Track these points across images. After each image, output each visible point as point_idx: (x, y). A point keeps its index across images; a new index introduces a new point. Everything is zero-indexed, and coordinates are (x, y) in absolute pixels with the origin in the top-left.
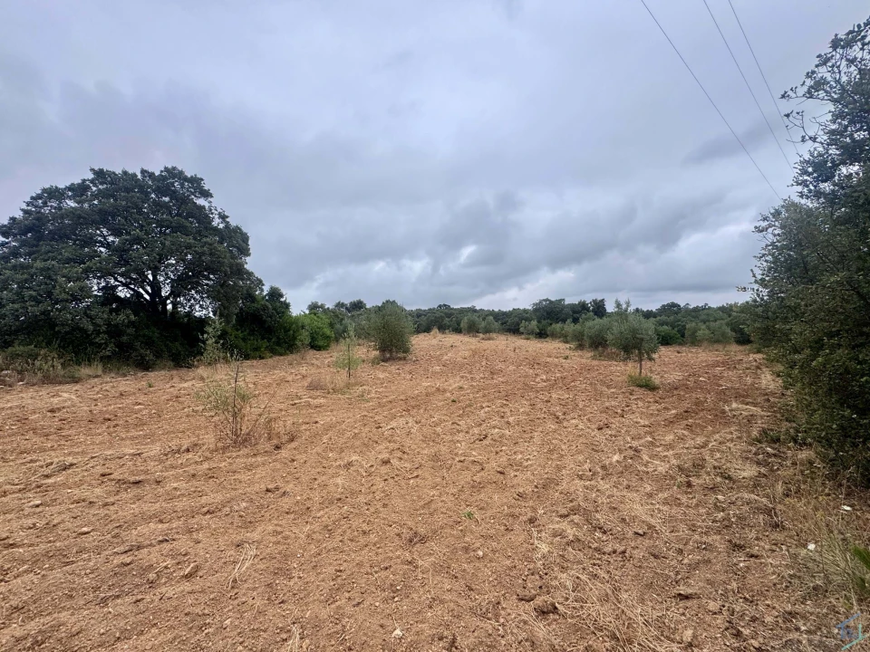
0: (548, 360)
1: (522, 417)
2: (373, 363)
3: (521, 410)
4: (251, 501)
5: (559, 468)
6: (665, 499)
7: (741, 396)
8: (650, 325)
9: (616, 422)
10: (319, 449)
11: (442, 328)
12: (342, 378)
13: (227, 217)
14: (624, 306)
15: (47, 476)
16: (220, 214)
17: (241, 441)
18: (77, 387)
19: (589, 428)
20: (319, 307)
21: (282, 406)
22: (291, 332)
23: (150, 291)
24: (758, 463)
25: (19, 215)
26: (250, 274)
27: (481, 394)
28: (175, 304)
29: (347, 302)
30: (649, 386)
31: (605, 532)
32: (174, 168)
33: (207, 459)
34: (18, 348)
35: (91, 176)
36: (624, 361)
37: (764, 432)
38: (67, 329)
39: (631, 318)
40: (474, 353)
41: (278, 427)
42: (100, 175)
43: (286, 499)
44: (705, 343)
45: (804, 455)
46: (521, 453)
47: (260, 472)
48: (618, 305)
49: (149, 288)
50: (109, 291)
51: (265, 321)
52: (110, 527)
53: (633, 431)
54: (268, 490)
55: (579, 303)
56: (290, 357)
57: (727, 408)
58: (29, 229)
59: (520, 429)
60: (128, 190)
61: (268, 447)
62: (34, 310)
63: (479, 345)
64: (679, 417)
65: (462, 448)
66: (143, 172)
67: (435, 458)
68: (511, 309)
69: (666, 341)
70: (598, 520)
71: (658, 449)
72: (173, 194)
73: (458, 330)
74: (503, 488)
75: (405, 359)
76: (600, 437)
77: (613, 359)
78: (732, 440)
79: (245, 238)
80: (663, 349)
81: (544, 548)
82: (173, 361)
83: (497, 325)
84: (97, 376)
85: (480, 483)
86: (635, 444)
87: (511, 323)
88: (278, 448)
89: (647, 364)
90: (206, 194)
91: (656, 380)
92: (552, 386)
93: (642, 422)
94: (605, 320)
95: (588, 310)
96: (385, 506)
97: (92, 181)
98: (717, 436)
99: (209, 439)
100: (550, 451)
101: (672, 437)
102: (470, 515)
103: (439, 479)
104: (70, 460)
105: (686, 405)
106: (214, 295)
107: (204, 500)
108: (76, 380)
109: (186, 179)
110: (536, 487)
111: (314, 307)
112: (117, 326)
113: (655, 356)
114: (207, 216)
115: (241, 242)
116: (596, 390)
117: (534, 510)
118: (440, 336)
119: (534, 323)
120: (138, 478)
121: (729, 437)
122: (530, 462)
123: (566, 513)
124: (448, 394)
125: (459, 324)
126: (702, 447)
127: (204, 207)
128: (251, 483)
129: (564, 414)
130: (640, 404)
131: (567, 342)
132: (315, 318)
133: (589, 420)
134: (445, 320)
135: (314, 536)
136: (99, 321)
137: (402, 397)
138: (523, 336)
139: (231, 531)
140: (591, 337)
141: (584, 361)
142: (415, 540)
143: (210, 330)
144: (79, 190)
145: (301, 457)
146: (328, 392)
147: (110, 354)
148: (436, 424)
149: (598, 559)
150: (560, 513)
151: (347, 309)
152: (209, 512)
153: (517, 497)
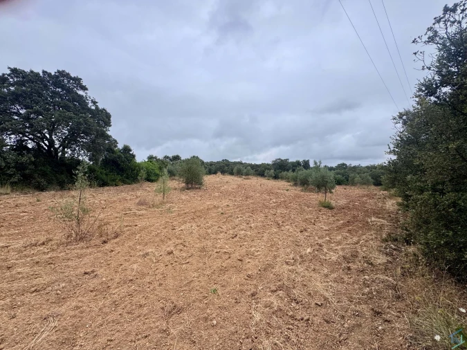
0: (278, 191)
1: (259, 224)
2: (181, 190)
3: (259, 220)
4: (71, 281)
5: (275, 257)
6: (335, 278)
7: (377, 213)
8: (332, 174)
9: (310, 228)
10: (131, 244)
11: (223, 172)
12: (159, 198)
13: (97, 103)
14: (318, 164)
16: (92, 100)
17: (81, 238)
19: (295, 231)
20: (154, 158)
21: (118, 215)
22: (136, 171)
23: (47, 144)
24: (387, 254)
26: (110, 137)
27: (238, 209)
28: (63, 152)
29: (171, 155)
30: (329, 207)
31: (297, 303)
32: (63, 71)
33: (53, 250)
35: (8, 72)
36: (317, 193)
37: (389, 235)
39: (321, 170)
40: (239, 186)
41: (109, 229)
42: (15, 71)
43: (95, 281)
44: (359, 185)
45: (411, 249)
46: (255, 246)
47: (86, 260)
48: (316, 163)
49: (46, 142)
50: (20, 142)
51: (119, 165)
53: (320, 234)
54: (86, 273)
55: (296, 162)
56: (134, 186)
57: (369, 220)
59: (257, 231)
60: (33, 82)
61: (98, 242)
63: (242, 182)
64: (344, 225)
65: (220, 243)
66: (44, 72)
67: (203, 250)
68: (261, 164)
69: (339, 183)
70: (294, 294)
71: (333, 245)
72: (63, 87)
73: (232, 174)
74: (239, 271)
75: (200, 188)
76: (301, 237)
77: (312, 192)
78: (372, 239)
79: (108, 116)
80: (338, 187)
81: (258, 317)
82: (60, 186)
83: (252, 171)
84: (7, 194)
85: (226, 268)
86: (320, 241)
87: (259, 171)
88: (105, 242)
89: (329, 195)
90: (84, 88)
91: (333, 203)
92: (278, 206)
93: (325, 228)
94: (308, 171)
95: (300, 165)
96: (160, 285)
97: (9, 75)
98: (364, 237)
99: (59, 236)
100: (272, 246)
101: (340, 237)
102: (215, 291)
103: (201, 265)
105: (348, 218)
106: (87, 147)
107: (36, 282)
109: (71, 78)
110: (260, 270)
111: (151, 158)
112: (21, 164)
113: (333, 191)
114: (84, 101)
115: (105, 118)
116: (301, 208)
117: (256, 286)
118: (221, 176)
119: (272, 171)
121: (371, 237)
122: (259, 253)
123: (275, 289)
125: (232, 171)
126: (357, 243)
127: (83, 96)
128: (76, 268)
129: (283, 222)
130: (324, 217)
131: (289, 182)
132: (151, 164)
133: (296, 226)
134: (225, 168)
135: (104, 310)
136: (9, 161)
137: (193, 211)
138: (266, 178)
139: (44, 306)
140: (301, 180)
141: (297, 192)
142: (174, 311)
143: (81, 168)
145: (118, 249)
146: (150, 207)
147: (16, 180)
148: (209, 228)
149: (291, 324)
150: (272, 289)
151: (170, 160)
152: (35, 291)
153: (247, 278)
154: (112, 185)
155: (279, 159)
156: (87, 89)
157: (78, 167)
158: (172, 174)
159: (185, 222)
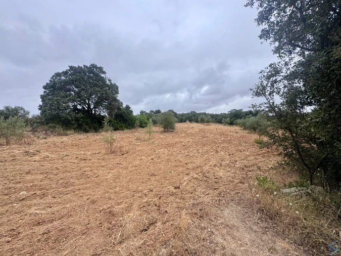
2: (161, 132)
11: (191, 121)
12: (147, 136)
13: (111, 80)
15: (63, 157)
16: (108, 79)
17: (113, 152)
18: (67, 137)
20: (144, 112)
22: (133, 121)
25: (48, 82)
26: (119, 100)
27: (195, 144)
28: (95, 111)
29: (154, 110)
31: (207, 178)
32: (94, 64)
34: (51, 125)
35: (69, 68)
38: (64, 119)
40: (200, 130)
42: (71, 67)
49: (86, 105)
50: (75, 106)
51: (124, 117)
54: (118, 163)
56: (133, 130)
58: (52, 87)
60: (80, 72)
62: (54, 112)
63: (204, 127)
65: (178, 158)
66: (84, 66)
72: (94, 73)
73: (197, 122)
75: (173, 131)
79: (117, 88)
82: (94, 130)
83: (211, 120)
84: (72, 134)
87: (218, 119)
88: (123, 155)
90: (104, 73)
93: (247, 154)
97: (69, 70)
106: (107, 108)
108: (67, 135)
109: (97, 68)
111: (142, 112)
112: (77, 118)
114: (105, 80)
118: (189, 123)
119: (228, 119)
120: (85, 158)
125: (198, 119)
127: (104, 77)
130: (253, 149)
131: (240, 127)
132: (142, 116)
134: (193, 118)
136: (73, 117)
138: (223, 124)
139: (107, 170)
141: (243, 134)
143: (105, 120)
144: (65, 73)
146: (142, 141)
147: (76, 127)
151: (154, 113)
154: (120, 130)
155: (234, 110)
156: (106, 73)
158: (155, 123)
159: (161, 149)
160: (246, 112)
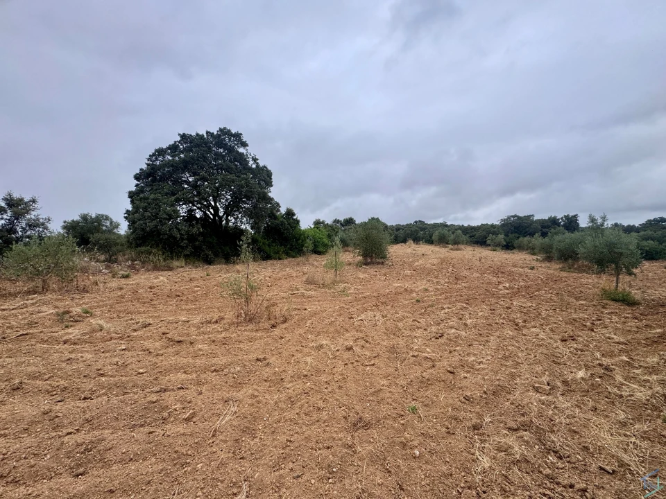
0: (513, 269)
1: (479, 321)
2: (357, 265)
3: (480, 314)
4: (244, 366)
5: (513, 376)
6: (645, 432)
8: (633, 239)
9: (583, 336)
10: (301, 331)
11: (417, 240)
12: (330, 276)
13: (258, 160)
14: (600, 221)
15: (135, 330)
17: (250, 319)
18: (170, 273)
19: (551, 338)
20: (321, 223)
21: (284, 295)
22: (300, 241)
23: (213, 212)
25: (144, 167)
26: (272, 199)
27: (443, 296)
29: (342, 219)
30: (627, 301)
31: (560, 458)
32: (225, 128)
33: (226, 330)
34: (143, 249)
35: (179, 138)
36: (597, 274)
38: (166, 236)
39: (607, 233)
40: (443, 261)
41: (277, 311)
42: (183, 137)
43: (268, 369)
46: (475, 355)
47: (257, 344)
48: (593, 220)
49: (212, 210)
50: (190, 211)
51: (283, 233)
52: (156, 371)
53: (605, 347)
54: (258, 360)
55: (550, 218)
56: (300, 259)
58: (149, 175)
59: (476, 332)
60: (198, 146)
62: (151, 225)
63: (447, 254)
65: (417, 344)
66: (208, 133)
67: (393, 349)
68: (480, 225)
69: (651, 255)
70: (553, 442)
71: (636, 371)
72: (224, 146)
73: (430, 241)
74: (451, 388)
75: (383, 263)
76: (563, 349)
77: (584, 271)
79: (269, 174)
80: (647, 265)
81: (486, 462)
82: (225, 259)
83: (464, 238)
84: (182, 267)
85: (428, 380)
86: (606, 361)
87: (479, 236)
88: (274, 326)
89: (624, 278)
90: (244, 145)
91: (636, 294)
92: (514, 294)
93: (617, 338)
94: (576, 235)
95: (559, 225)
96: (340, 387)
97: (179, 142)
99: (229, 315)
100: (506, 358)
101: (656, 360)
102: (414, 410)
103: (392, 370)
104: (150, 321)
106: (250, 214)
107: (214, 361)
108: (170, 269)
109: (232, 135)
110: (485, 392)
111: (317, 223)
112: (192, 235)
114: (245, 159)
115: (266, 177)
116: (562, 300)
117: (480, 416)
118: (414, 246)
119: (501, 236)
120: (180, 339)
122: (482, 366)
123: (515, 427)
124: (414, 295)
125: (431, 237)
127: (243, 154)
128: (248, 352)
129: (525, 321)
130: (615, 318)
131: (534, 254)
132: (318, 231)
133: (552, 330)
134: (419, 233)
135: (280, 405)
136: (183, 232)
137: (375, 294)
138: (490, 248)
139: (224, 388)
140: (560, 251)
141: (551, 272)
142: (360, 424)
143: (244, 238)
144: (173, 148)
145: (288, 336)
146: (319, 287)
147: (188, 253)
148: (400, 320)
149: (549, 489)
150: (508, 426)
151: (341, 224)
152: (215, 370)
153: (463, 400)
154: (275, 259)
155: (514, 216)
156: (247, 145)
157: (242, 238)
158: (345, 244)
159: (366, 310)
160: (543, 221)
